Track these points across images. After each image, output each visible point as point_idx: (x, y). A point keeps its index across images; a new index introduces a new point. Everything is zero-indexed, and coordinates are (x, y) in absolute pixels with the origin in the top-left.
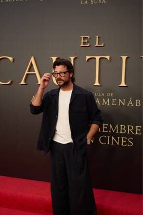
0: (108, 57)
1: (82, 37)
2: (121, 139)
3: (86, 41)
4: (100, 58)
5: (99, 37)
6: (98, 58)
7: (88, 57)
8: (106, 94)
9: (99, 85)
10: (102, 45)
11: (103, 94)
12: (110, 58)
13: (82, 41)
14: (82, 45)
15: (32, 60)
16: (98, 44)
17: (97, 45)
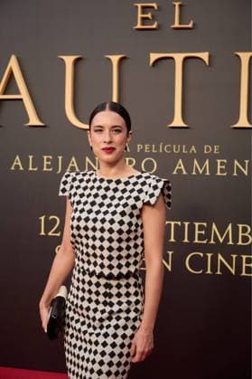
0: (205, 56)
1: (139, 5)
2: (239, 260)
3: (149, 16)
4: (186, 59)
5: (180, 6)
6: (179, 58)
7: (154, 57)
8: (200, 149)
9: (183, 125)
10: (190, 26)
11: (193, 148)
12: (210, 57)
13: (140, 15)
14: (139, 26)
15: (13, 64)
16: (180, 24)
17: (177, 25)
